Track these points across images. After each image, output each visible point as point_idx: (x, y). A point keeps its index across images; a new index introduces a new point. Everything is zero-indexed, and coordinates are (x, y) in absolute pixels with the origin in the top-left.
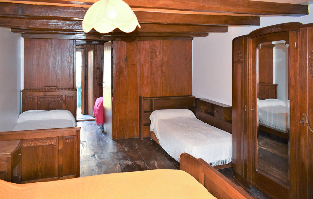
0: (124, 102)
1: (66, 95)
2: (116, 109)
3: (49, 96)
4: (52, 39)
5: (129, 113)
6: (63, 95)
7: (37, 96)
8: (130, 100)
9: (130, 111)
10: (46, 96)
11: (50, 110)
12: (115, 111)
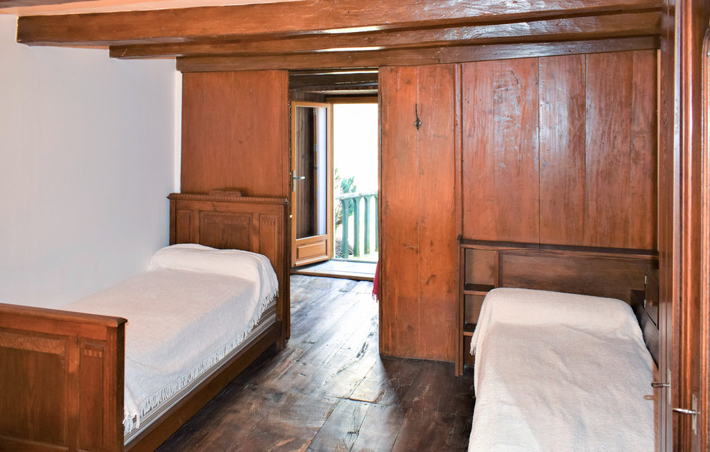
0: (412, 249)
1: (260, 214)
2: (388, 265)
3: (222, 212)
4: (228, 71)
5: (427, 283)
6: (252, 214)
7: (200, 211)
8: (432, 244)
9: (433, 276)
10: (217, 213)
11: (225, 248)
12: (388, 271)
